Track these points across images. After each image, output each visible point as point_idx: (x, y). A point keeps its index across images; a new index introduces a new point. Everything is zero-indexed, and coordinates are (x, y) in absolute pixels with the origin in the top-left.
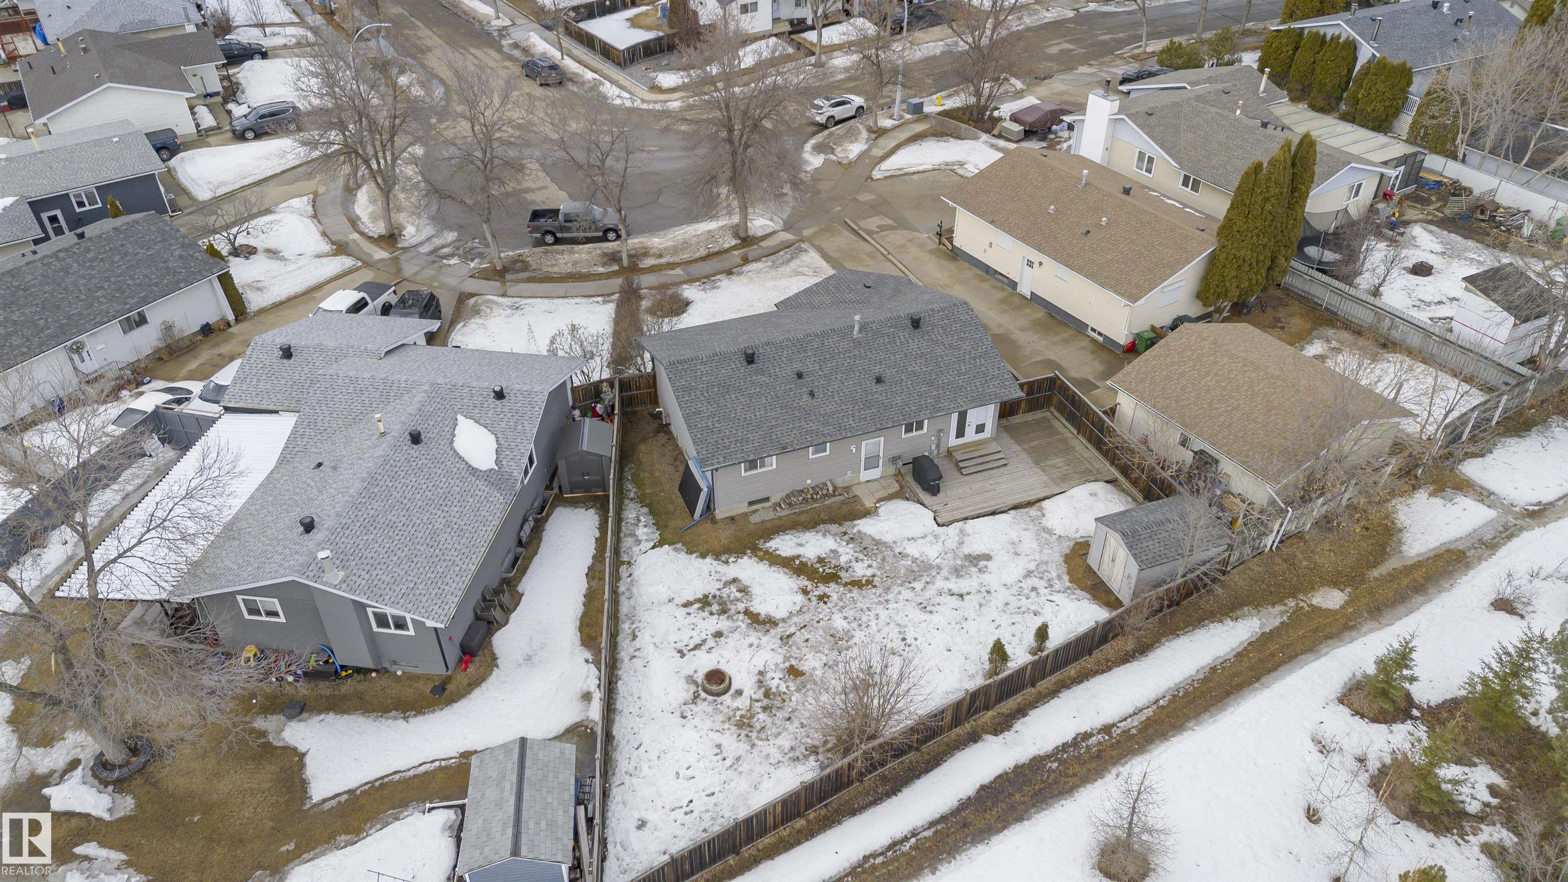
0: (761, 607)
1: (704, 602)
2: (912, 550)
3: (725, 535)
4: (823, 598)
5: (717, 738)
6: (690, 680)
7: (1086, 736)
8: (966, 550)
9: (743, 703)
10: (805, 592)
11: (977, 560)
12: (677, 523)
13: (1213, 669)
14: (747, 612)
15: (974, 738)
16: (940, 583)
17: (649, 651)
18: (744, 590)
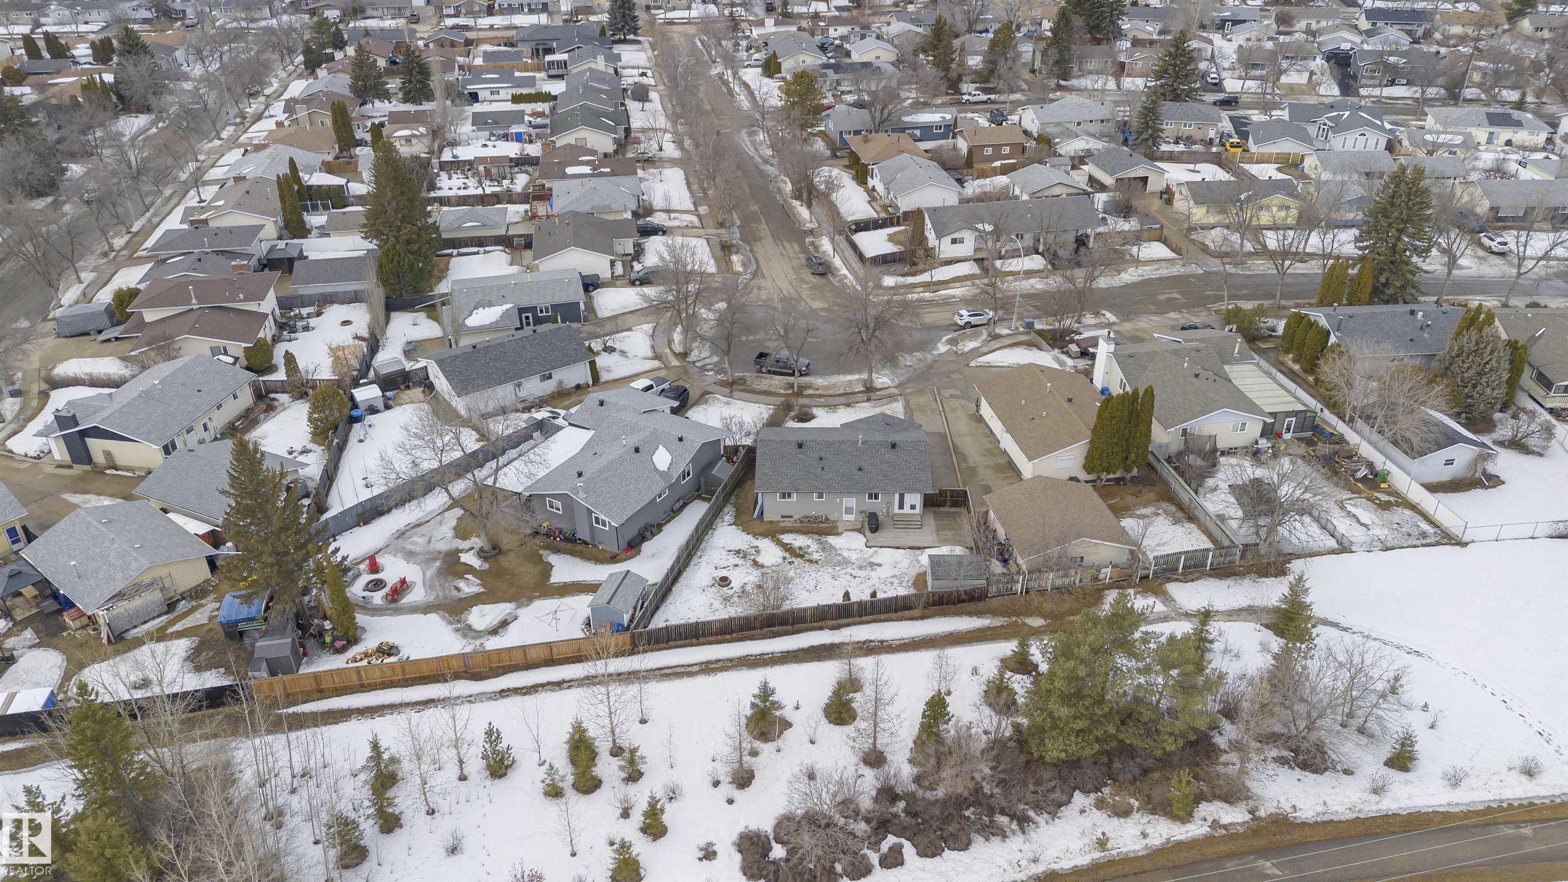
0: (760, 560)
1: (738, 552)
2: (845, 554)
3: (763, 528)
4: (791, 563)
5: (712, 601)
6: (714, 579)
7: (872, 641)
8: (872, 560)
9: (731, 592)
10: (784, 558)
11: (872, 565)
12: (745, 518)
13: (951, 634)
14: (754, 560)
15: (821, 628)
16: (849, 570)
17: (704, 564)
18: (758, 552)
